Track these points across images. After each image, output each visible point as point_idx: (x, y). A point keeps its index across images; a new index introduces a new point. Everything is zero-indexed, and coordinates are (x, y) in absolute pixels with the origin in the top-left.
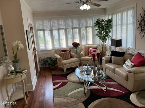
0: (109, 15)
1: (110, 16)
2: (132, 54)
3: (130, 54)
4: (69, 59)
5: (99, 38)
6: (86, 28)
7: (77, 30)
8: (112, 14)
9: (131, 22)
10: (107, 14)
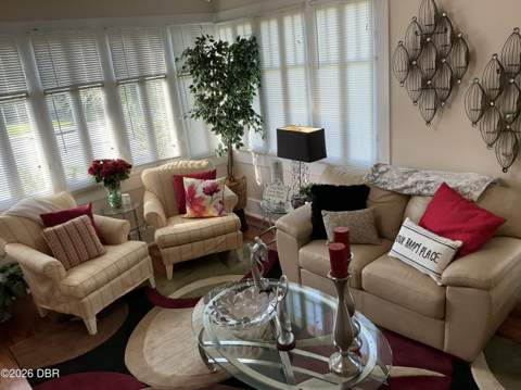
0: (234, 20)
1: (243, 23)
2: (405, 192)
3: (394, 192)
4: (99, 255)
5: (211, 126)
6: (142, 80)
7: (100, 96)
8: (256, 20)
9: (366, 52)
10: (222, 15)
